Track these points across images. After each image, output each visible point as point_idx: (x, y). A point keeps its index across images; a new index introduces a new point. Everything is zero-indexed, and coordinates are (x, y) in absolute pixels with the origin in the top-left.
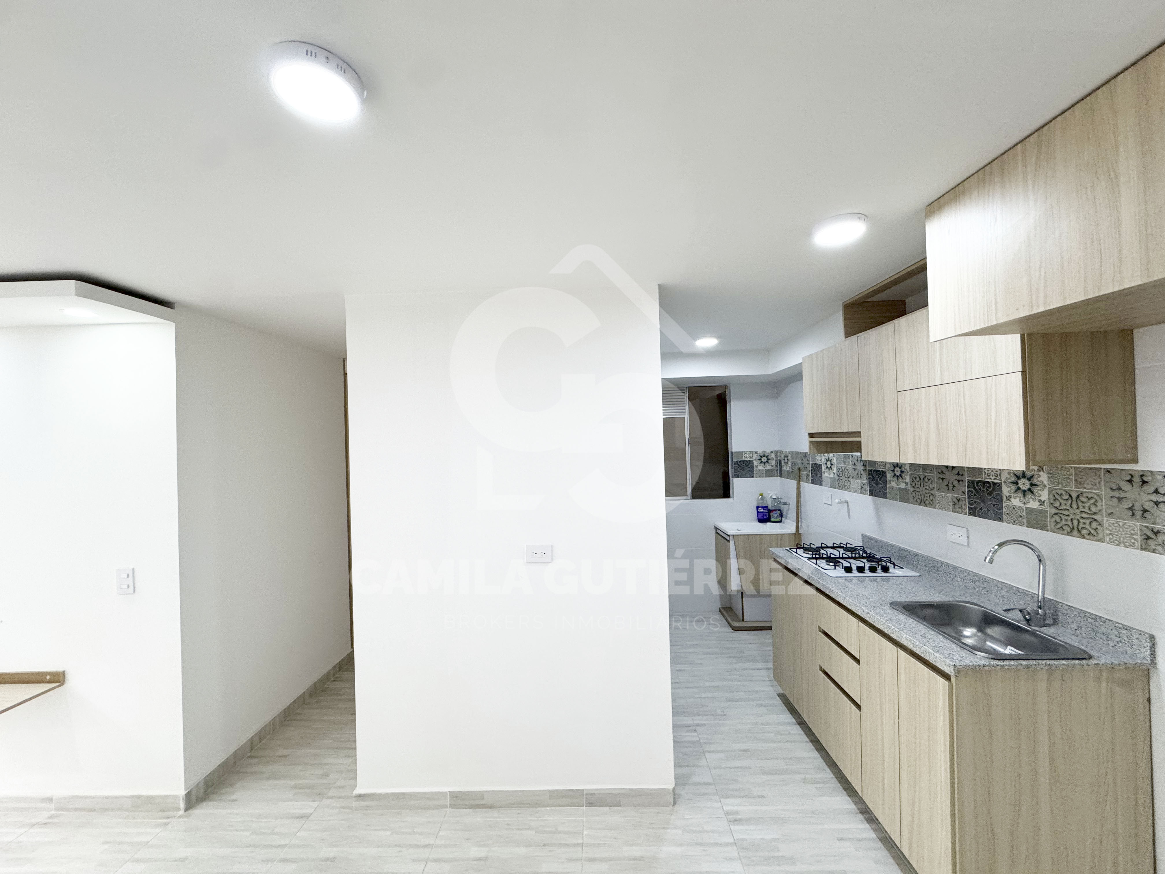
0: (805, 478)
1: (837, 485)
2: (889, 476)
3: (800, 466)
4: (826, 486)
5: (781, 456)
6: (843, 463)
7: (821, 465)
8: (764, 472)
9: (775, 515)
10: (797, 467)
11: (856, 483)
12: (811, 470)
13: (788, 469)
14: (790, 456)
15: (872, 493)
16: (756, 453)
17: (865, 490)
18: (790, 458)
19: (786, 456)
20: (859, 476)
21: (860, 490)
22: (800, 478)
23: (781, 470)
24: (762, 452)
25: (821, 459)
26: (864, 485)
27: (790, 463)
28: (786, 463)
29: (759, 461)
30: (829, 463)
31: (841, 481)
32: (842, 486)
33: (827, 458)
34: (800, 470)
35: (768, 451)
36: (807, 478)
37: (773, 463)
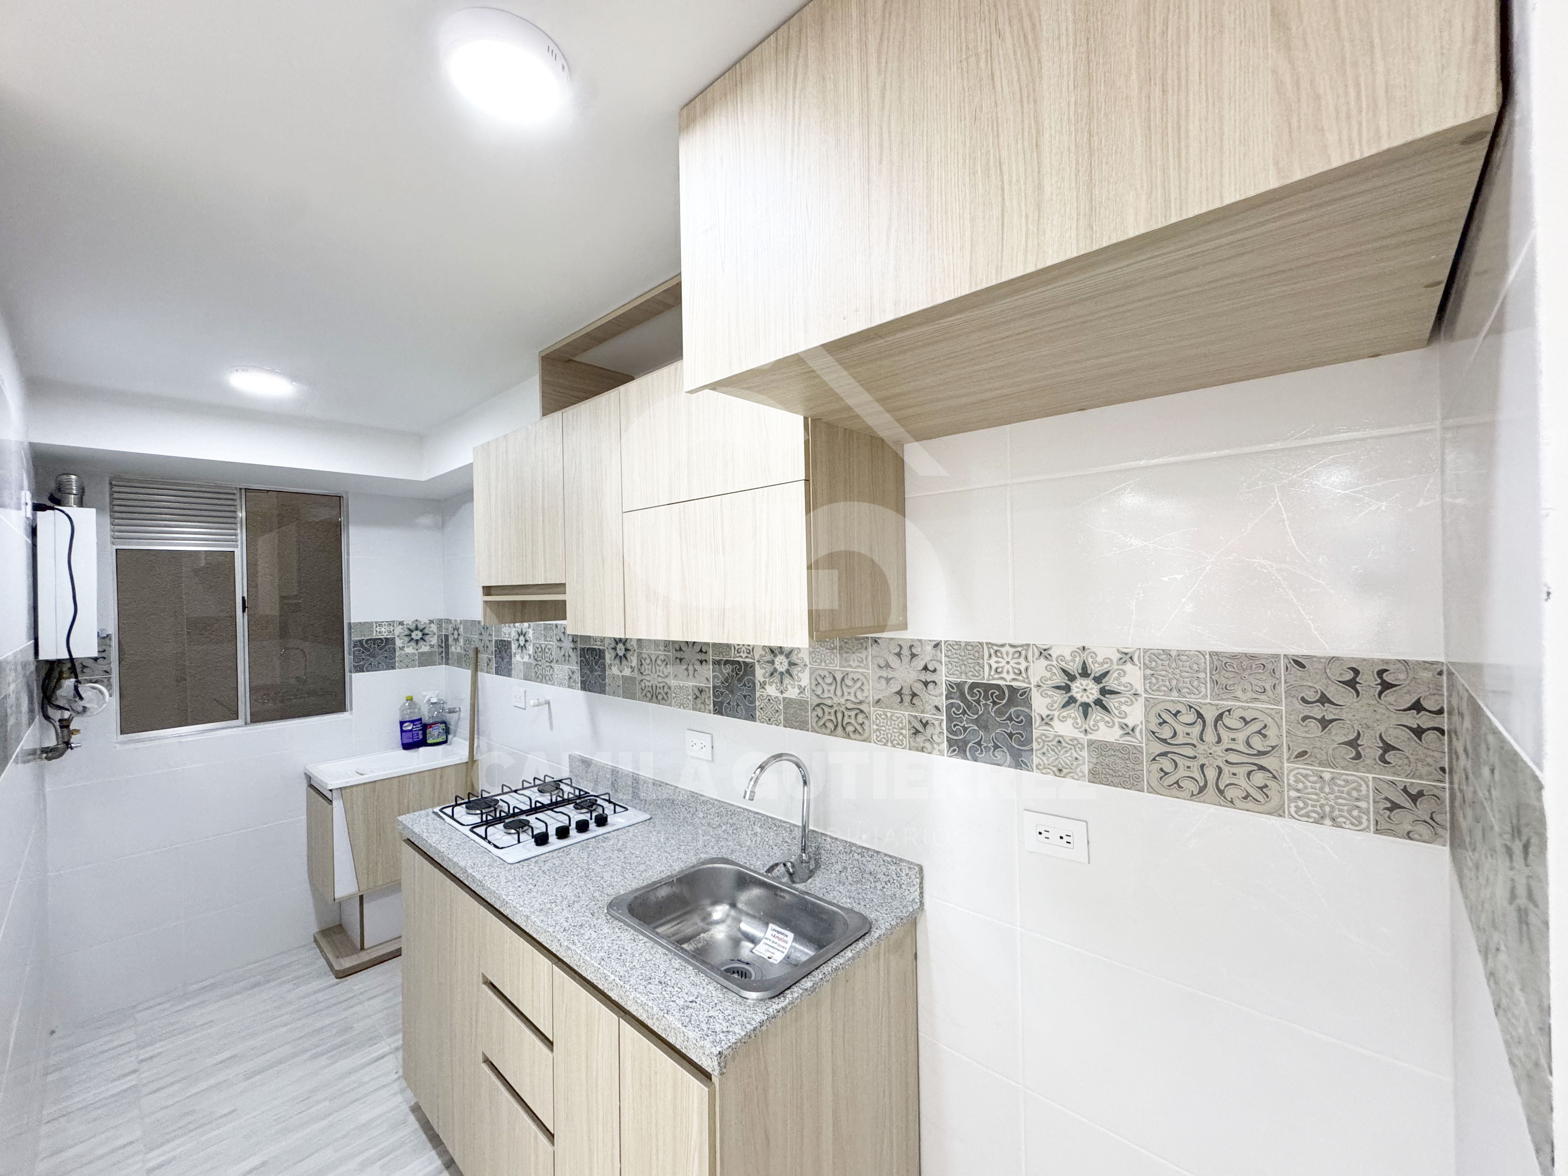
0: (486, 665)
1: (533, 674)
2: (609, 657)
3: (478, 644)
4: (518, 677)
5: (447, 629)
6: (543, 638)
7: (509, 643)
8: (417, 657)
9: (436, 733)
10: (473, 646)
11: (562, 670)
12: (495, 651)
13: (459, 650)
14: (462, 626)
15: (586, 686)
16: (401, 623)
17: (575, 682)
18: (461, 630)
19: (456, 629)
20: (566, 658)
21: (567, 682)
22: (476, 666)
23: (447, 653)
24: (413, 622)
25: (509, 632)
26: (573, 673)
27: (461, 640)
28: (456, 640)
29: (407, 639)
30: (522, 638)
31: (540, 668)
32: (540, 677)
33: (520, 631)
34: (477, 651)
35: (424, 620)
36: (488, 665)
37: (434, 640)
